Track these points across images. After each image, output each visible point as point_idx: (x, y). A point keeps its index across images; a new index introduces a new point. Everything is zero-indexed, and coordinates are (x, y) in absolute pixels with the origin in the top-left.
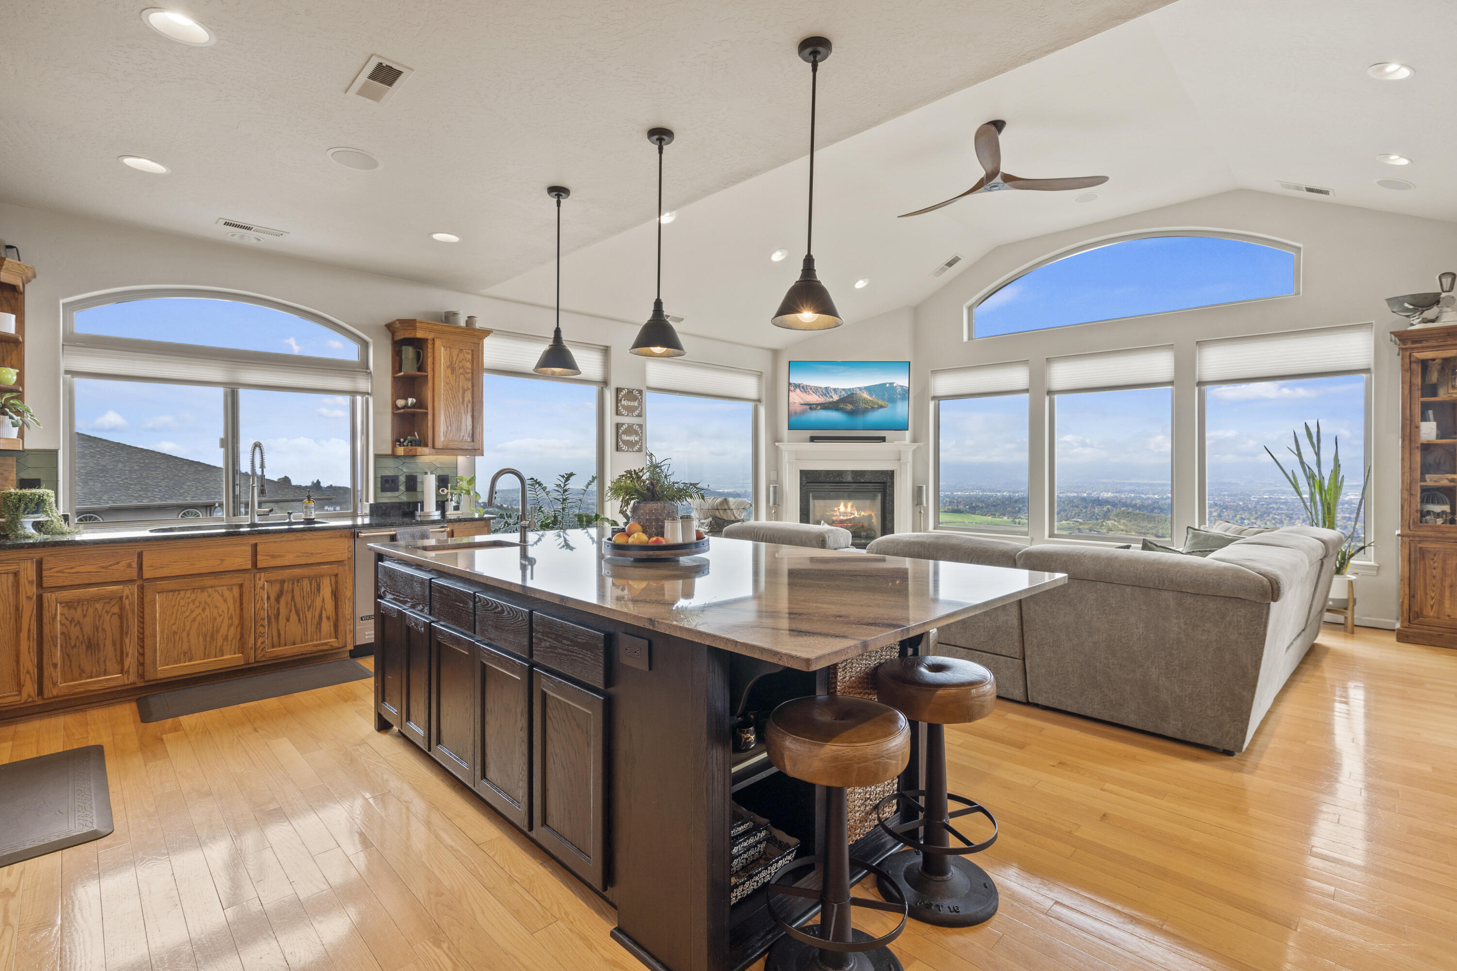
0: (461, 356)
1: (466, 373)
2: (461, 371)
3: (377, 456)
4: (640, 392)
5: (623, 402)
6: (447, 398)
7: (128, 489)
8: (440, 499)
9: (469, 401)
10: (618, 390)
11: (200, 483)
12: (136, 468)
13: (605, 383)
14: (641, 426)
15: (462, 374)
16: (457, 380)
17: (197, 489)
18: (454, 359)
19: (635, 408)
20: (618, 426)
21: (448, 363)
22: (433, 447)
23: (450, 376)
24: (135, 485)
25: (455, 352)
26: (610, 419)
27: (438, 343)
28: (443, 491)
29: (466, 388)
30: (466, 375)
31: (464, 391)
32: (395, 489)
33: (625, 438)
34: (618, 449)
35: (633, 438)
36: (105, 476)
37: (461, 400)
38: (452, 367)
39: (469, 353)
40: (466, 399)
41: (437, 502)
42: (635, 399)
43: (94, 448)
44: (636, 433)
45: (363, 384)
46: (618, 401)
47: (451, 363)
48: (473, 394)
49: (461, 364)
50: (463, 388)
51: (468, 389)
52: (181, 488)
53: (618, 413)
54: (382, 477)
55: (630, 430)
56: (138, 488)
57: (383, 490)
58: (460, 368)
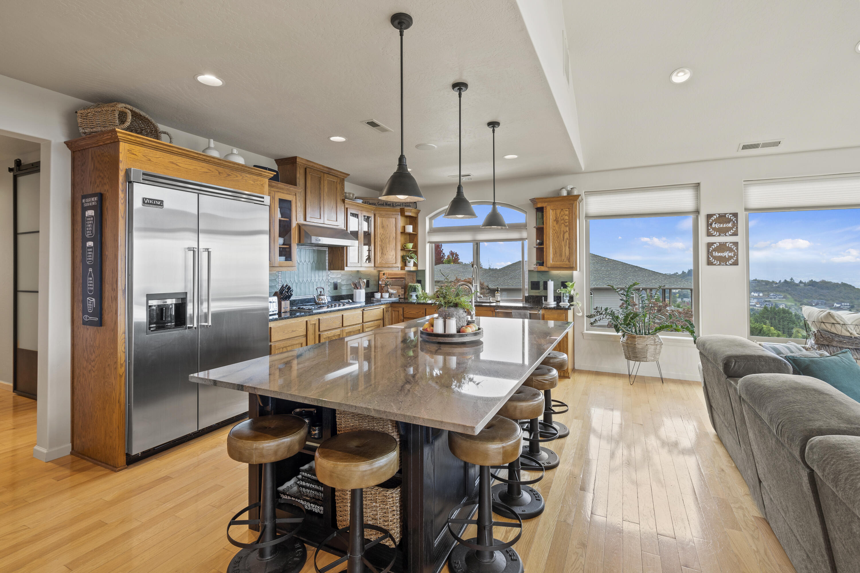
0: (562, 213)
1: (565, 222)
2: (562, 222)
3: (530, 271)
4: (735, 215)
5: (713, 226)
6: (554, 238)
7: (603, 279)
8: (557, 295)
9: (567, 239)
10: (709, 216)
11: (635, 277)
12: (609, 269)
13: (697, 212)
14: (735, 243)
15: (563, 223)
16: (560, 227)
17: (633, 281)
18: (558, 216)
19: (728, 229)
20: (709, 245)
21: (555, 219)
22: (546, 267)
23: (556, 226)
24: (607, 278)
25: (558, 211)
26: (704, 240)
27: (548, 208)
28: (558, 291)
29: (565, 231)
30: (565, 223)
31: (564, 233)
32: (538, 288)
34: (709, 263)
35: (726, 254)
36: (596, 273)
37: (562, 238)
38: (556, 221)
39: (567, 211)
40: (565, 238)
41: (554, 297)
42: (729, 221)
43: (595, 260)
44: (730, 249)
45: (524, 235)
46: (709, 225)
47: (556, 218)
48: (569, 234)
49: (562, 218)
50: (563, 231)
51: (567, 231)
52: (626, 279)
53: (709, 234)
54: (531, 282)
55: (722, 247)
56: (608, 279)
57: (532, 289)
58: (562, 220)
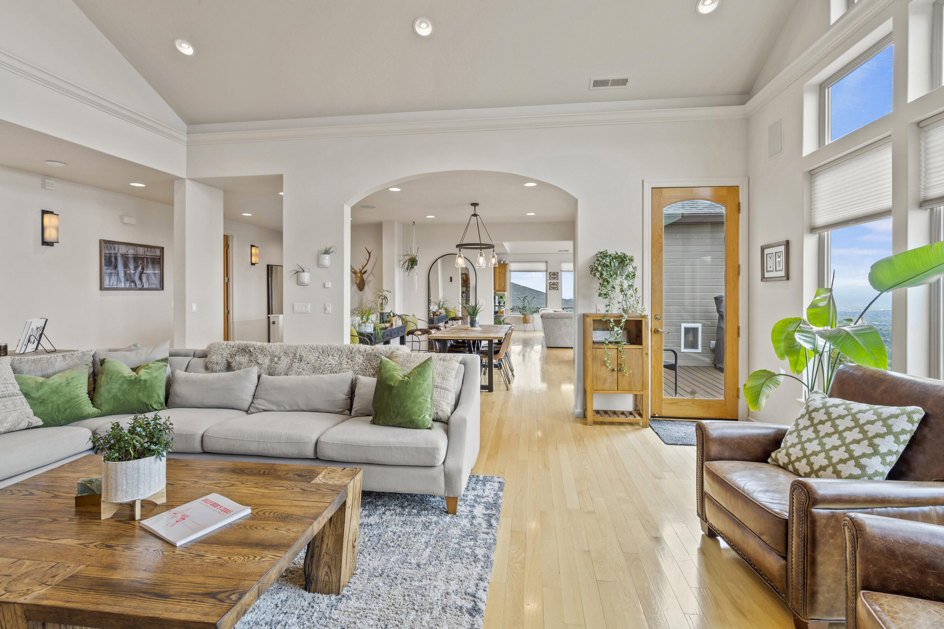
2: (502, 274)
4: (558, 273)
5: (551, 276)
10: (550, 273)
14: (558, 283)
19: (556, 278)
20: (550, 283)
30: (504, 274)
33: (552, 286)
34: (550, 289)
35: (555, 286)
38: (499, 273)
39: (504, 269)
42: (556, 275)
44: (556, 285)
48: (504, 278)
53: (550, 279)
55: (554, 284)
